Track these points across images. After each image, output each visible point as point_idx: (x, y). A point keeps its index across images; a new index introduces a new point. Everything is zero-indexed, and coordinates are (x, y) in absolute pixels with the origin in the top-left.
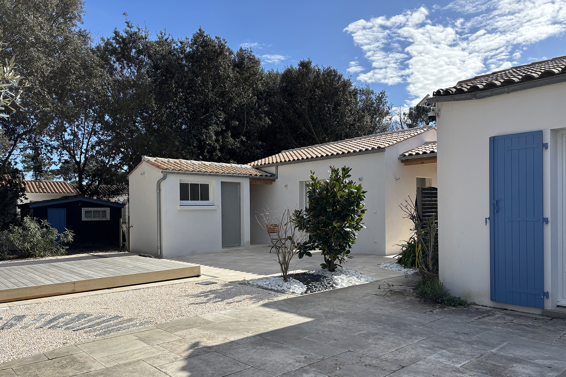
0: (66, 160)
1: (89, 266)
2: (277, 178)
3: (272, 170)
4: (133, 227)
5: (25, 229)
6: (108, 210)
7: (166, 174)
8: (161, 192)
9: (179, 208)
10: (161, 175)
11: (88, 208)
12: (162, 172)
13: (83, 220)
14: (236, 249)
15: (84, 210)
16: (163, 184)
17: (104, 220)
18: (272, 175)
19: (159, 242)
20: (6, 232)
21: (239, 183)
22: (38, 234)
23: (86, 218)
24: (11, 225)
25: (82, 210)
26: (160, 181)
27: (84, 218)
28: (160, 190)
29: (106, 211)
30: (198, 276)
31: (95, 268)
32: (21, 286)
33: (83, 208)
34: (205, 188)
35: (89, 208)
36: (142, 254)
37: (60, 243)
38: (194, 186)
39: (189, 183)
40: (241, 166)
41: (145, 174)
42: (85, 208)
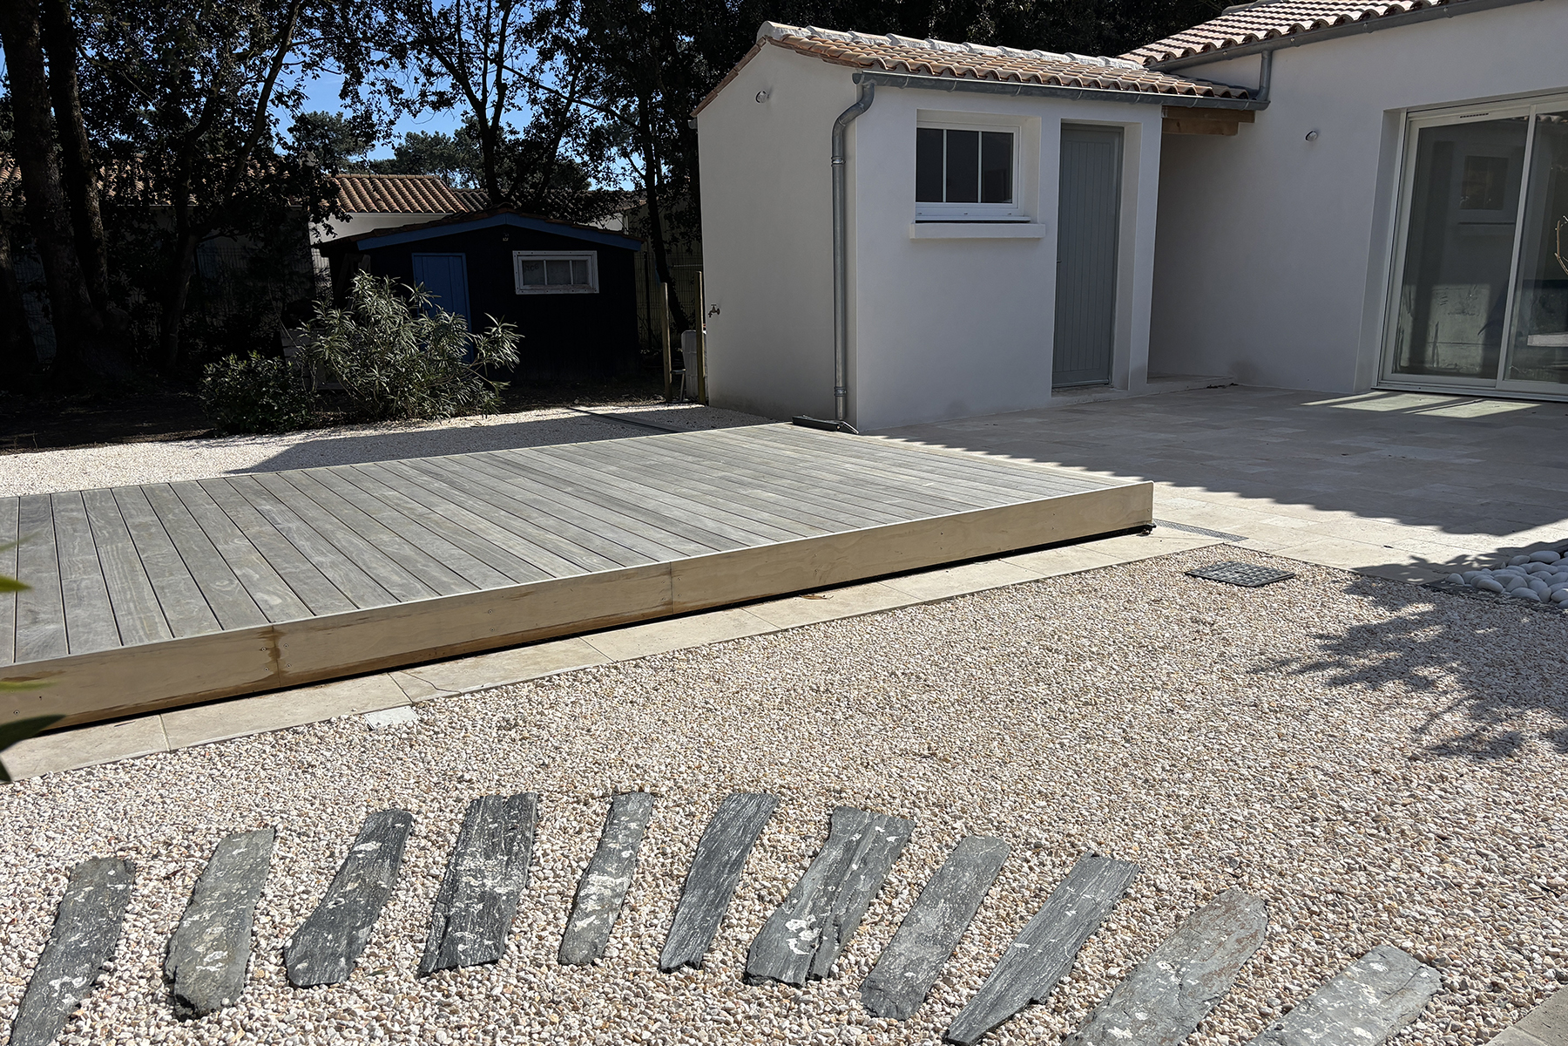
0: (441, 94)
1: (650, 472)
2: (1265, 104)
3: (1247, 71)
4: (718, 312)
5: (362, 318)
6: (591, 258)
7: (873, 85)
8: (849, 163)
9: (913, 230)
10: (852, 92)
11: (529, 253)
12: (856, 78)
13: (518, 292)
14: (1098, 396)
15: (519, 257)
16: (858, 134)
17: (581, 292)
18: (1249, 94)
19: (840, 368)
20: (304, 328)
21: (1118, 131)
22: (408, 337)
23: (527, 287)
24: (318, 306)
25: (515, 259)
26: (850, 115)
27: (521, 288)
28: (844, 157)
29: (585, 261)
30: (1143, 529)
31: (687, 483)
32: (448, 588)
33: (515, 253)
34: (1000, 145)
35: (535, 252)
36: (806, 418)
37: (481, 371)
38: (962, 140)
39: (945, 127)
40: (1107, 62)
41: (773, 98)
42: (522, 252)
